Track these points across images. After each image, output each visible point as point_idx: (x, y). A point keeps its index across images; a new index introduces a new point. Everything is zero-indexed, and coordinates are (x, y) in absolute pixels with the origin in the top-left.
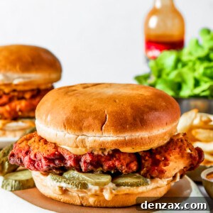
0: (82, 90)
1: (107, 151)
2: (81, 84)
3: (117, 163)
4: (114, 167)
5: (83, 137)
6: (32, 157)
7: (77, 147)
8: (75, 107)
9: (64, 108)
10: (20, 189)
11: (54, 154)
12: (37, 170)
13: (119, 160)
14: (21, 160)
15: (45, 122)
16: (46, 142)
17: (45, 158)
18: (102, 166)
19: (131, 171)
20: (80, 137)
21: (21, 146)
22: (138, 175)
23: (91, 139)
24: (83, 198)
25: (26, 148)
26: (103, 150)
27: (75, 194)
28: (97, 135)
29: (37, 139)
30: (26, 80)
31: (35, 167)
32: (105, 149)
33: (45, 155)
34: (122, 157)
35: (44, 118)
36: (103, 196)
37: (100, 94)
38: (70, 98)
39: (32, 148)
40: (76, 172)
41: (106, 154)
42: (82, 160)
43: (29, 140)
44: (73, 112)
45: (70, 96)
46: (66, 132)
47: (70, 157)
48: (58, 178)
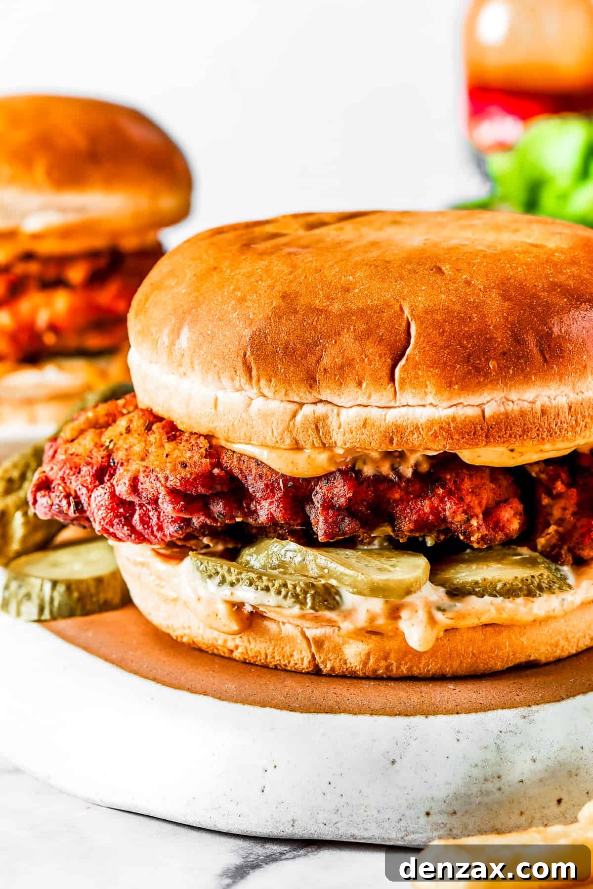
0: (301, 232)
1: (413, 459)
2: (296, 216)
3: (449, 507)
4: (439, 524)
5: (321, 409)
6: (122, 489)
7: (297, 447)
8: (285, 296)
9: (243, 300)
10: (71, 614)
11: (207, 478)
12: (140, 538)
13: (455, 493)
14: (78, 503)
15: (170, 353)
16: (173, 432)
17: (173, 493)
18: (392, 520)
19: (500, 536)
20: (307, 410)
21: (74, 448)
22: (525, 551)
23: (350, 416)
24: (320, 643)
25: (98, 457)
26: (396, 457)
27: (289, 630)
28: (375, 399)
29: (138, 423)
30: (71, 218)
31: (133, 529)
32: (402, 456)
33: (174, 482)
34: (467, 485)
35: (165, 339)
36: (398, 634)
37: (374, 244)
38: (263, 263)
39: (119, 456)
40: (292, 545)
41: (408, 472)
42: (317, 499)
43: (107, 425)
44: (278, 315)
45: (262, 254)
46: (252, 392)
47: (270, 488)
48: (223, 571)
